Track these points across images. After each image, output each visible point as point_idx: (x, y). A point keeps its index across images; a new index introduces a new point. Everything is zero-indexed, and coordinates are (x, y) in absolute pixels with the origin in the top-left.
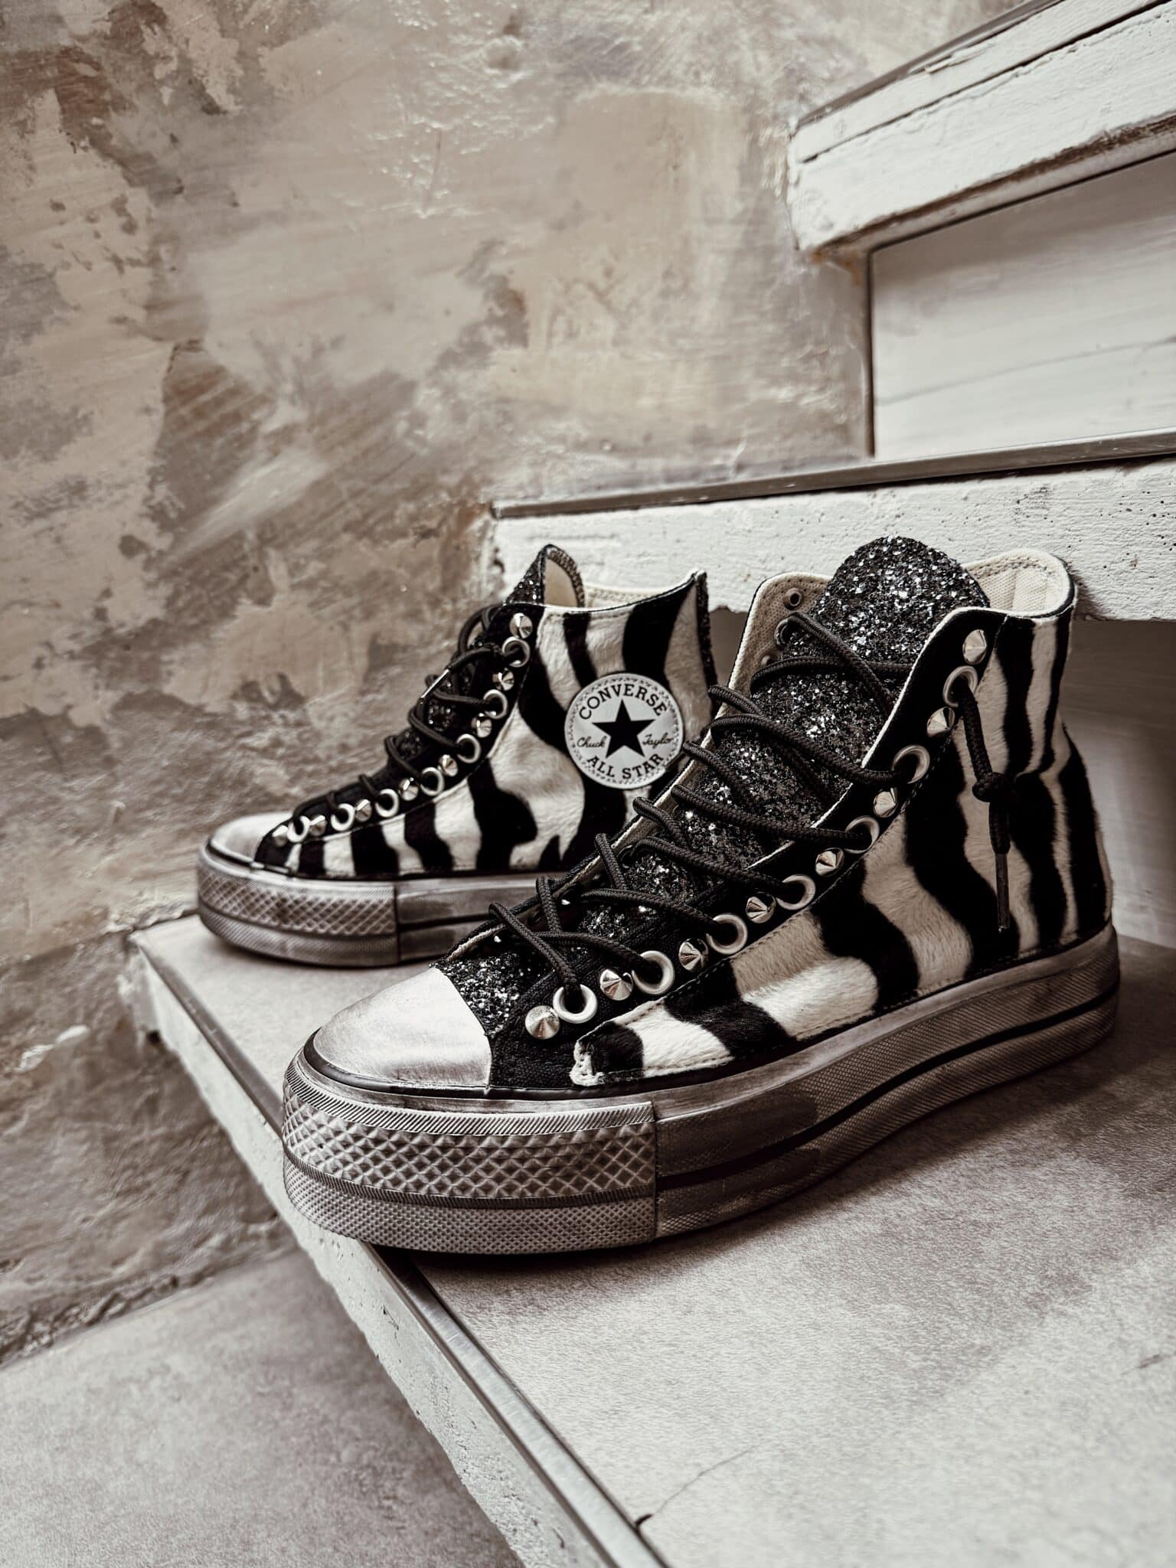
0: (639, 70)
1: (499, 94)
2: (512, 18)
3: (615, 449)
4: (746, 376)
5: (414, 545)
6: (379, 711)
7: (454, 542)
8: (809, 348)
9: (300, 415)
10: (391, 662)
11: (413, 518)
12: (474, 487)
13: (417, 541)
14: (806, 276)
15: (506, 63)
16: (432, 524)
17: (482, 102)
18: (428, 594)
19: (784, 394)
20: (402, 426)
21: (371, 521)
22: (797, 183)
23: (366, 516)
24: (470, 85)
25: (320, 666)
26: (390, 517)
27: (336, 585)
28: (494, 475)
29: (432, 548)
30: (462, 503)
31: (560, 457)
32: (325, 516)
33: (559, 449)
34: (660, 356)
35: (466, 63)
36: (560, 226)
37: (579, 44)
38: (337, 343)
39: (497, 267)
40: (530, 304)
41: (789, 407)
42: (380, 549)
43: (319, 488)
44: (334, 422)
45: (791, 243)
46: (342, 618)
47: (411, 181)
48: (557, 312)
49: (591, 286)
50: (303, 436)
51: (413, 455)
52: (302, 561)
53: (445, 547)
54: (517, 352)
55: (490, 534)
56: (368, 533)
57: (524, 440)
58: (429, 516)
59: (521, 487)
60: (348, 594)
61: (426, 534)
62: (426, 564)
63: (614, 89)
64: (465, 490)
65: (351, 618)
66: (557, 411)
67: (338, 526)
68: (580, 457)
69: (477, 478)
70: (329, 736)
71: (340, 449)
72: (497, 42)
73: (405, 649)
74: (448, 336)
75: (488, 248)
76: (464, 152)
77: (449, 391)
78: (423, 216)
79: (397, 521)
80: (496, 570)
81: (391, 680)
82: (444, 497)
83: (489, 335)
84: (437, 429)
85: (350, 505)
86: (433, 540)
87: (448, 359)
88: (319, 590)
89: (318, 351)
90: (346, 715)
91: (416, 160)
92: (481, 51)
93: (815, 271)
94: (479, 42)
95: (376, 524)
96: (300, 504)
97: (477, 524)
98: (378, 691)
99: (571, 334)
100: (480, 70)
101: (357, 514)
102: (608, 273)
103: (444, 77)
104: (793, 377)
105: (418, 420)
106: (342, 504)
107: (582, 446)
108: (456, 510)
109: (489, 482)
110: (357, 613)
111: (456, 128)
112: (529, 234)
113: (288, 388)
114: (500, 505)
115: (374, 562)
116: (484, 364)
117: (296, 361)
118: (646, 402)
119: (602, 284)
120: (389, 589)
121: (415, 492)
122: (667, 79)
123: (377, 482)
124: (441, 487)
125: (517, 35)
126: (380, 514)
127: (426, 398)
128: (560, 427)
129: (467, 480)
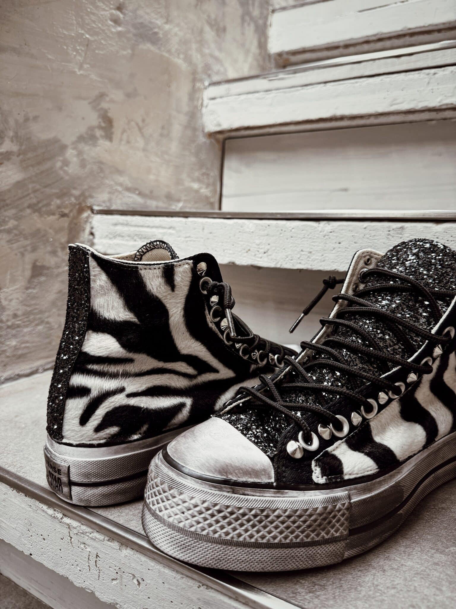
0: (161, 44)
1: (112, 32)
2: (120, 4)
3: (140, 194)
4: (184, 176)
5: (58, 220)
6: (34, 298)
7: (75, 221)
8: (204, 171)
9: (15, 148)
10: (41, 274)
11: (59, 207)
12: (86, 198)
13: (59, 218)
14: (205, 143)
15: (116, 21)
16: (66, 211)
17: (106, 33)
18: (61, 244)
19: (196, 186)
20: (59, 164)
21: (40, 205)
22: (207, 106)
23: (39, 202)
24: (102, 25)
25: (9, 272)
26: (48, 204)
27: (21, 233)
28: (94, 194)
29: (66, 223)
30: (80, 204)
31: (120, 192)
32: (21, 198)
33: (120, 188)
34: (158, 160)
35: (102, 15)
36: (128, 95)
37: (142, 25)
38: (35, 118)
39: (104, 105)
40: (115, 124)
41: (197, 191)
42: (43, 219)
43: (19, 185)
44: (30, 155)
45: (201, 129)
46: (22, 250)
47: (75, 56)
48: (124, 131)
49: (137, 124)
50: (14, 158)
51: (62, 178)
52: (7, 219)
53: (70, 223)
54: (107, 143)
55: (90, 220)
56: (38, 211)
57: (107, 181)
58: (65, 207)
59: (104, 202)
60: (26, 238)
61: (63, 215)
62: (61, 229)
63: (153, 48)
64: (82, 198)
65: (26, 250)
66: (120, 172)
67: (26, 205)
68: (127, 194)
69: (87, 194)
70: (9, 309)
71: (31, 168)
72: (114, 12)
73: (48, 268)
74: (82, 129)
75: (102, 96)
76: (97, 52)
77: (80, 153)
78: (78, 73)
79: (52, 207)
80: (91, 237)
81: (40, 283)
82: (73, 199)
83: (98, 133)
84: (73, 169)
85: (32, 196)
86: (66, 218)
87: (81, 139)
88: (13, 234)
89: (27, 120)
90: (18, 299)
91: (78, 48)
92: (108, 13)
93: (208, 141)
94: (107, 9)
95: (43, 206)
96: (9, 191)
97: (85, 215)
98: (34, 288)
99: (128, 142)
100: (106, 20)
101: (34, 201)
102: (143, 121)
103: (93, 18)
104: (199, 180)
105: (66, 163)
106: (29, 195)
107: (128, 189)
108: (77, 207)
109: (91, 197)
110: (29, 248)
111: (95, 40)
112: (117, 95)
113: (11, 134)
114: (96, 208)
115: (39, 225)
116: (95, 145)
117: (16, 121)
118: (152, 177)
119: (141, 124)
120: (44, 238)
121: (62, 195)
122: (169, 51)
123: (45, 187)
124: (72, 195)
125: (121, 12)
126: (45, 202)
127: (70, 153)
128: (121, 179)
129: (83, 194)
